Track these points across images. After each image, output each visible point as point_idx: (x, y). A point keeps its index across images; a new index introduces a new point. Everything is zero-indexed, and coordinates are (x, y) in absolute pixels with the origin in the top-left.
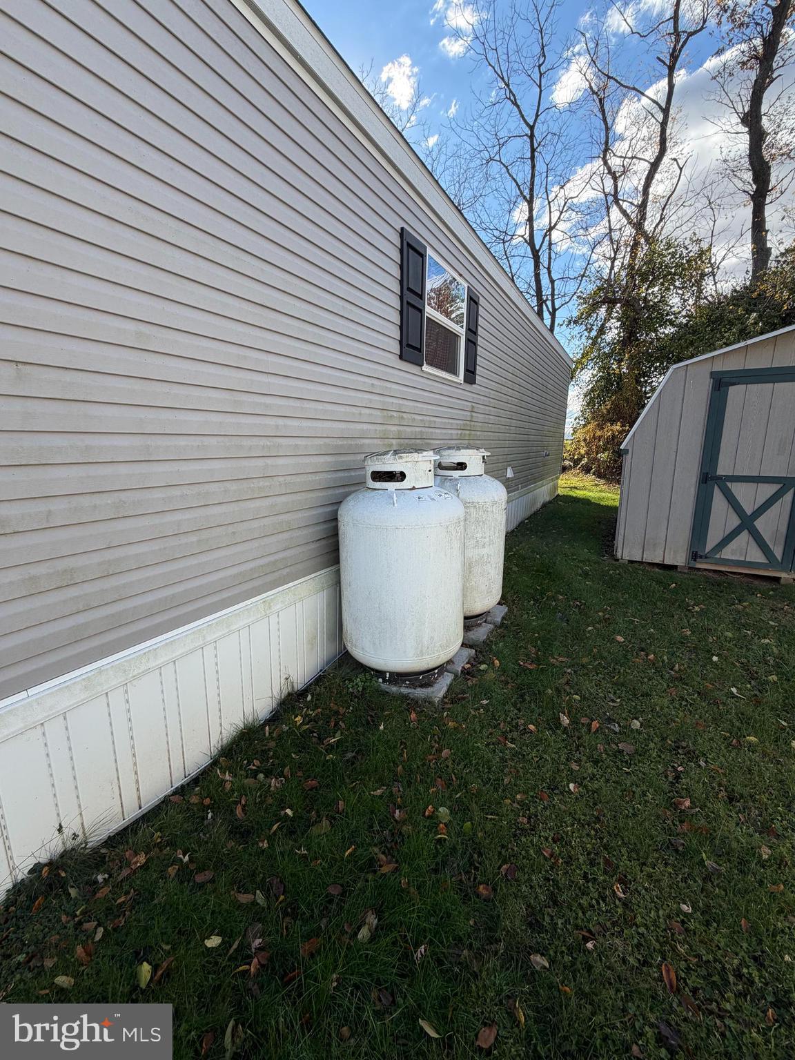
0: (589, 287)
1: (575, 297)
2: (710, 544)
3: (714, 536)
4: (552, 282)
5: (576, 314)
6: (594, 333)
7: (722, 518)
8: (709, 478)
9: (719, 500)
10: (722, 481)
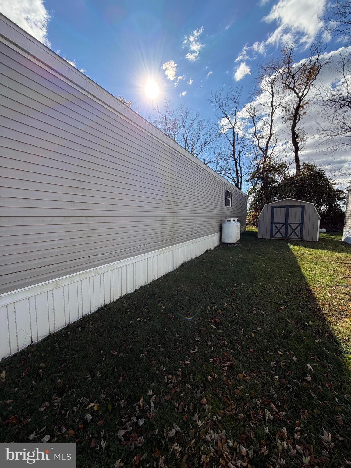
0: (252, 171)
1: (248, 173)
2: (273, 235)
3: (274, 233)
4: (241, 168)
5: (248, 178)
6: (254, 184)
7: (275, 230)
8: (272, 223)
9: (274, 227)
10: (274, 223)
